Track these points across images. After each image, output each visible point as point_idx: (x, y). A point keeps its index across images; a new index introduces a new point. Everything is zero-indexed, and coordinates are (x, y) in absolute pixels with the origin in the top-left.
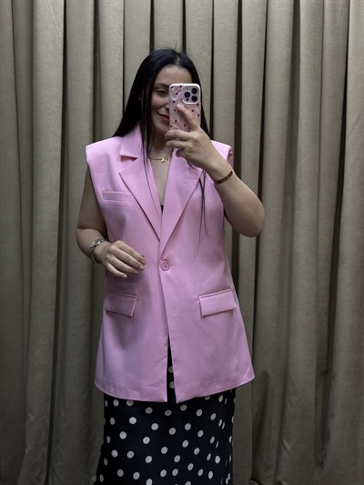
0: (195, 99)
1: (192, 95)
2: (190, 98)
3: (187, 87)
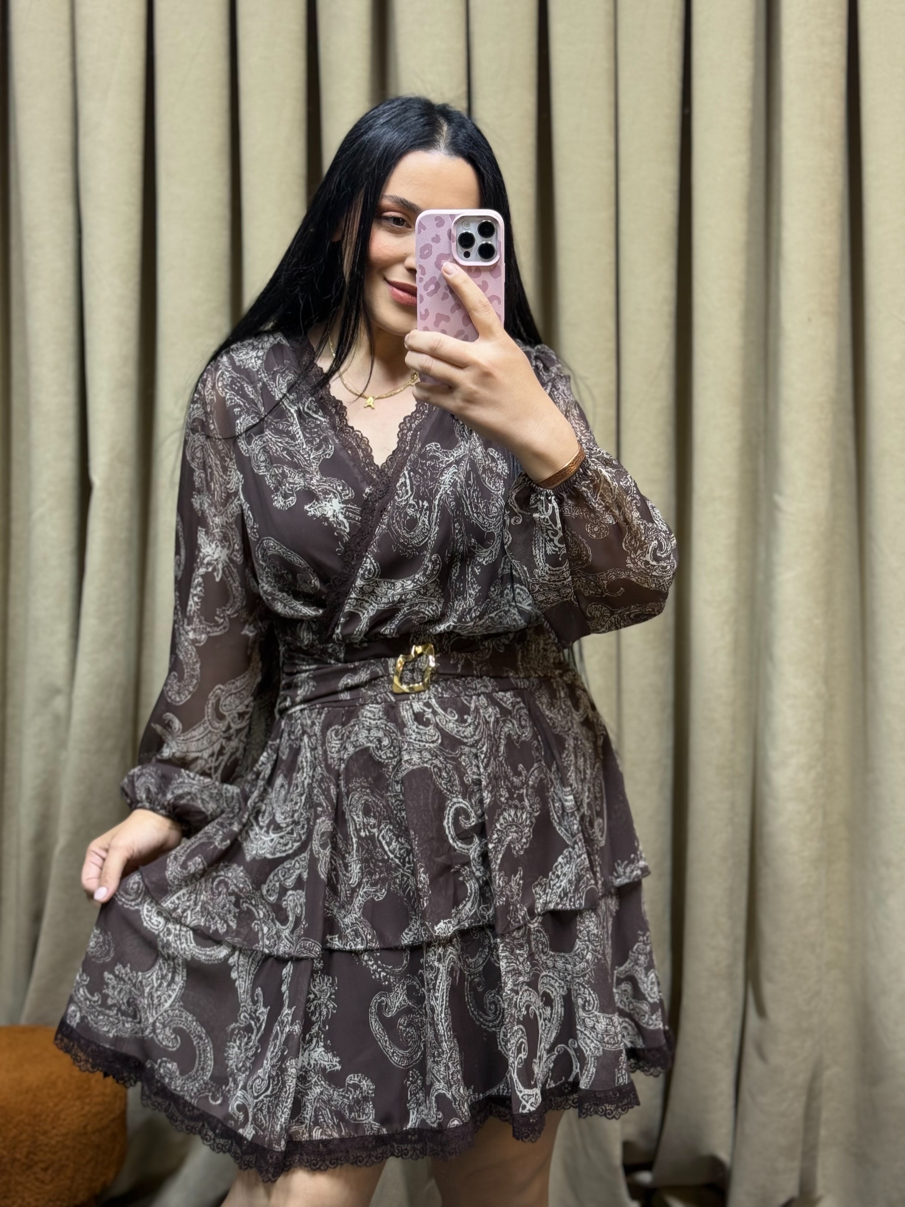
0: (487, 252)
1: (479, 241)
2: (474, 250)
3: (464, 220)
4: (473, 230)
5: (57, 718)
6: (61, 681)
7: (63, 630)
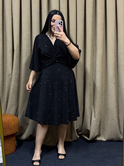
2: (60, 24)
5: (10, 78)
6: (11, 74)
7: (11, 67)
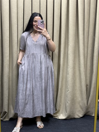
4: (42, 21)
